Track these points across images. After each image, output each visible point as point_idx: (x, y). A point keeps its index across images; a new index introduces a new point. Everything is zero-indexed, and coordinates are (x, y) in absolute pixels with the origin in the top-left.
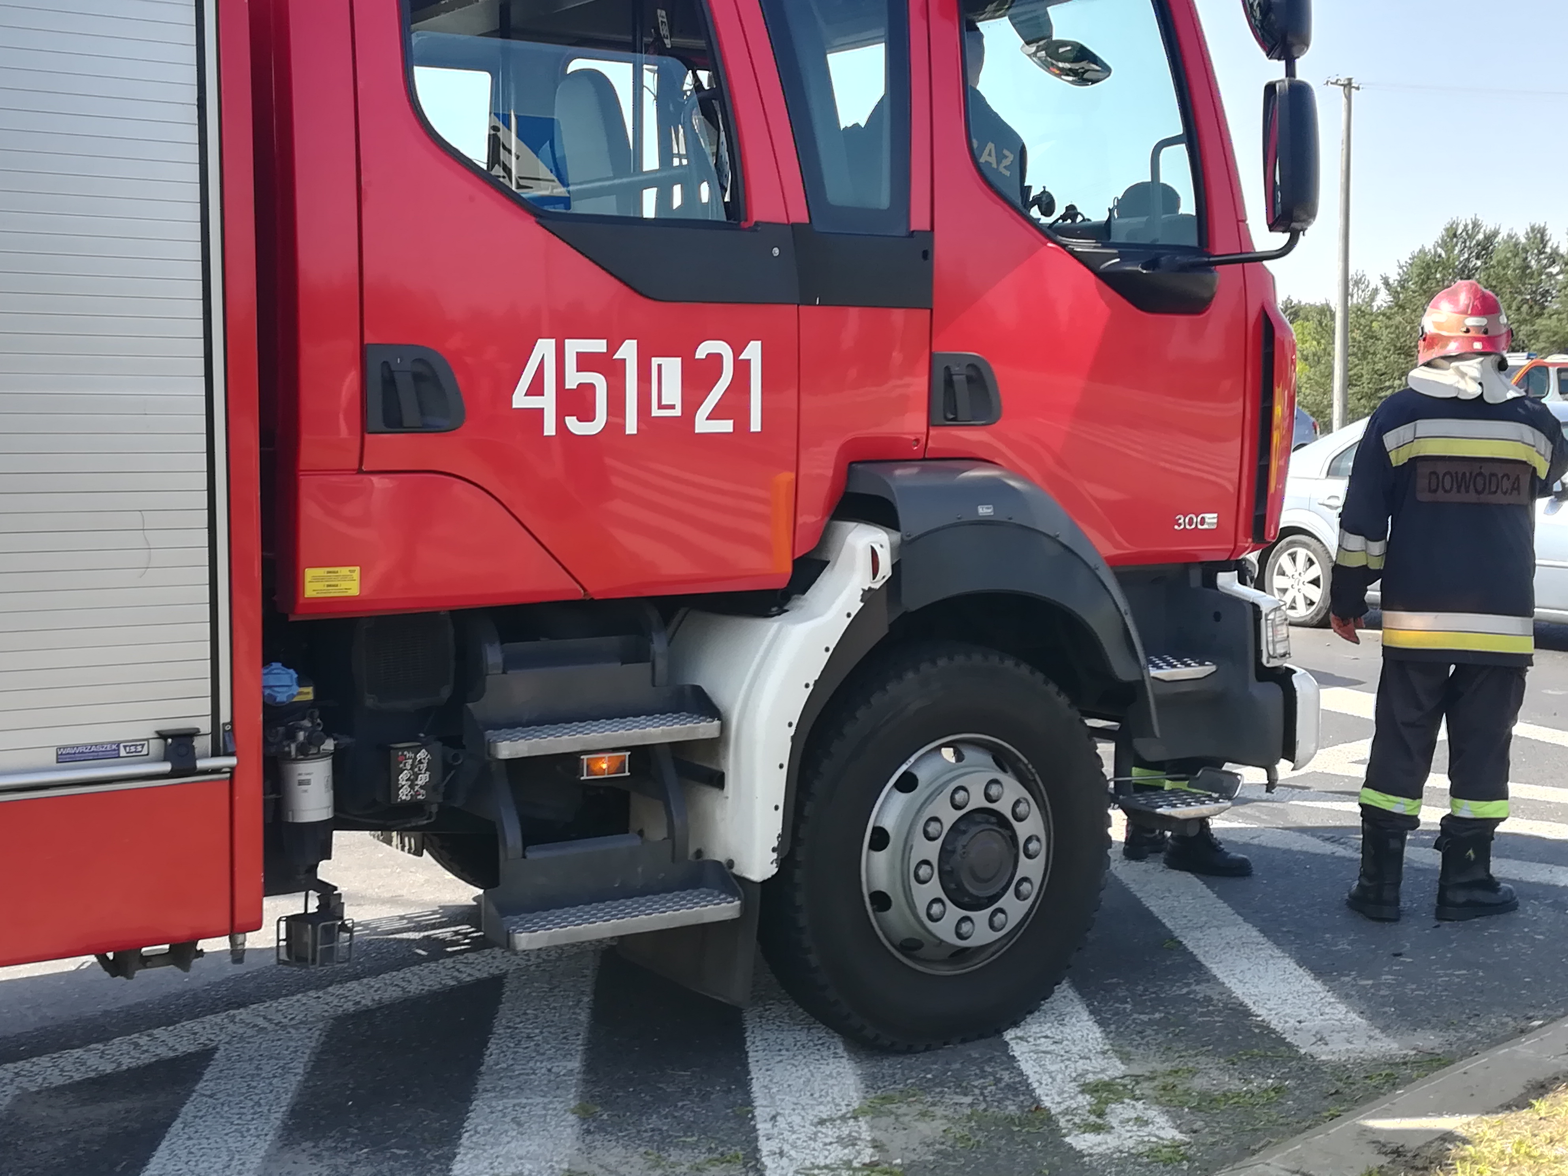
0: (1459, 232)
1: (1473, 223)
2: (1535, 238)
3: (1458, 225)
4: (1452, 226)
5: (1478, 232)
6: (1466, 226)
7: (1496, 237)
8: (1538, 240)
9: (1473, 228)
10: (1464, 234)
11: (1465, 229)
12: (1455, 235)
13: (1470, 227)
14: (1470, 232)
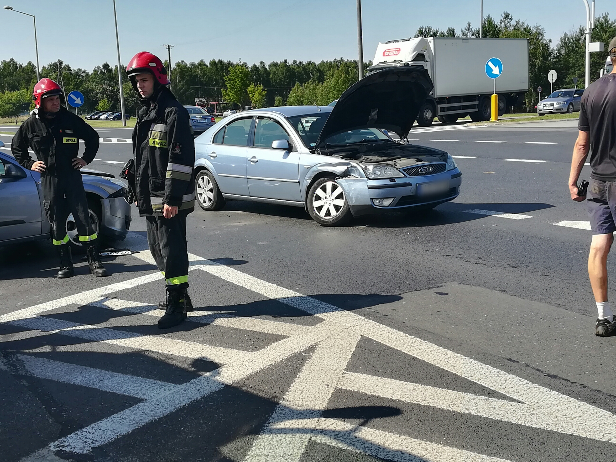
0: (423, 32)
1: (428, 28)
2: (451, 33)
3: (423, 29)
4: (420, 30)
5: (430, 32)
6: (426, 29)
7: (437, 33)
8: (452, 34)
9: (428, 30)
10: (425, 32)
11: (425, 31)
12: (422, 33)
13: (427, 29)
14: (427, 32)
